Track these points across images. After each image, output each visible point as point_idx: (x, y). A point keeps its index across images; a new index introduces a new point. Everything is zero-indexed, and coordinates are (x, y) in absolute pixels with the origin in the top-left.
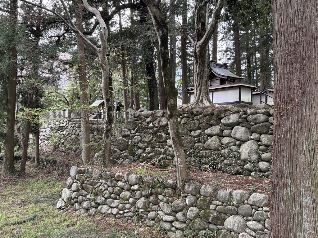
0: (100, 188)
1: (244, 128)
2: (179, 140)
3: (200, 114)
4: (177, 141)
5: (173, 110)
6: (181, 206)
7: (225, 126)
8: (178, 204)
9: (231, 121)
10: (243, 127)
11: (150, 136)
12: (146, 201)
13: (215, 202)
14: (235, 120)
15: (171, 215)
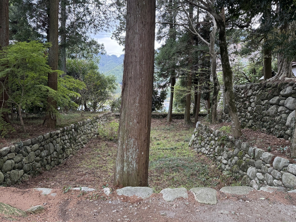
0: (204, 137)
1: (294, 99)
2: (232, 107)
3: (270, 87)
4: (231, 108)
5: (227, 86)
6: (231, 155)
7: (283, 97)
8: (230, 153)
9: (286, 93)
10: (293, 97)
11: (241, 104)
12: (219, 148)
13: (247, 155)
14: (289, 92)
15: (226, 160)
